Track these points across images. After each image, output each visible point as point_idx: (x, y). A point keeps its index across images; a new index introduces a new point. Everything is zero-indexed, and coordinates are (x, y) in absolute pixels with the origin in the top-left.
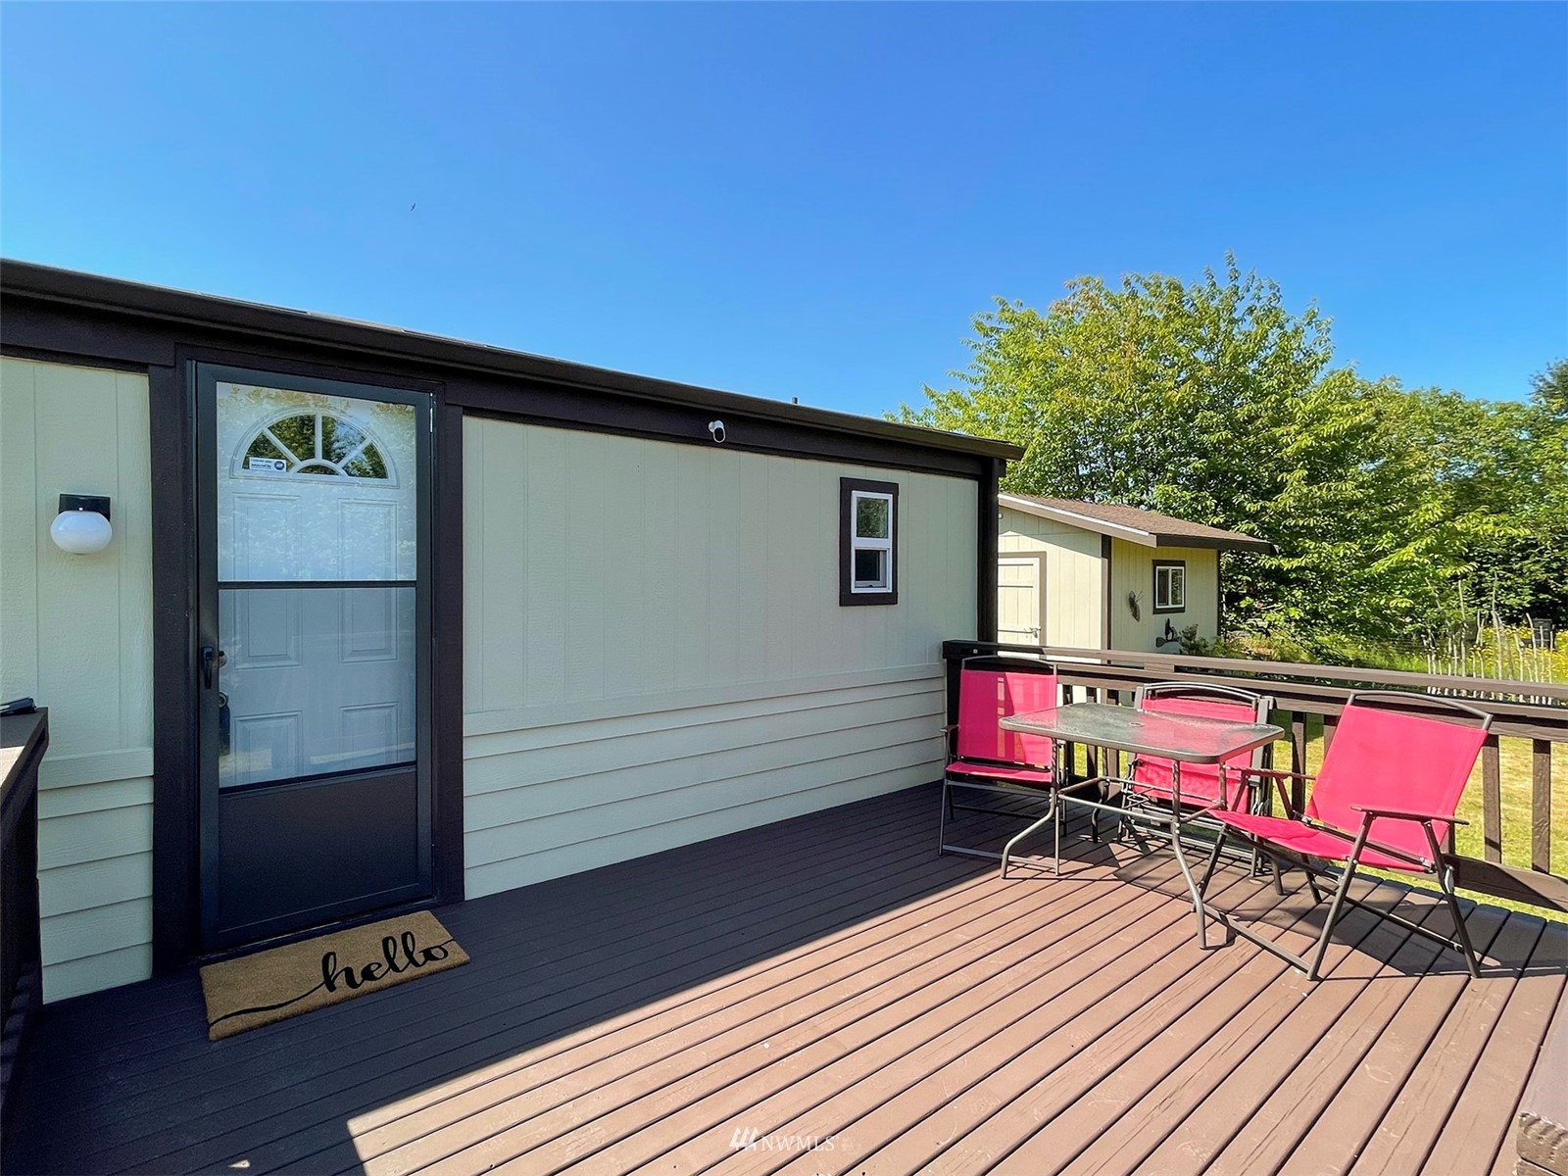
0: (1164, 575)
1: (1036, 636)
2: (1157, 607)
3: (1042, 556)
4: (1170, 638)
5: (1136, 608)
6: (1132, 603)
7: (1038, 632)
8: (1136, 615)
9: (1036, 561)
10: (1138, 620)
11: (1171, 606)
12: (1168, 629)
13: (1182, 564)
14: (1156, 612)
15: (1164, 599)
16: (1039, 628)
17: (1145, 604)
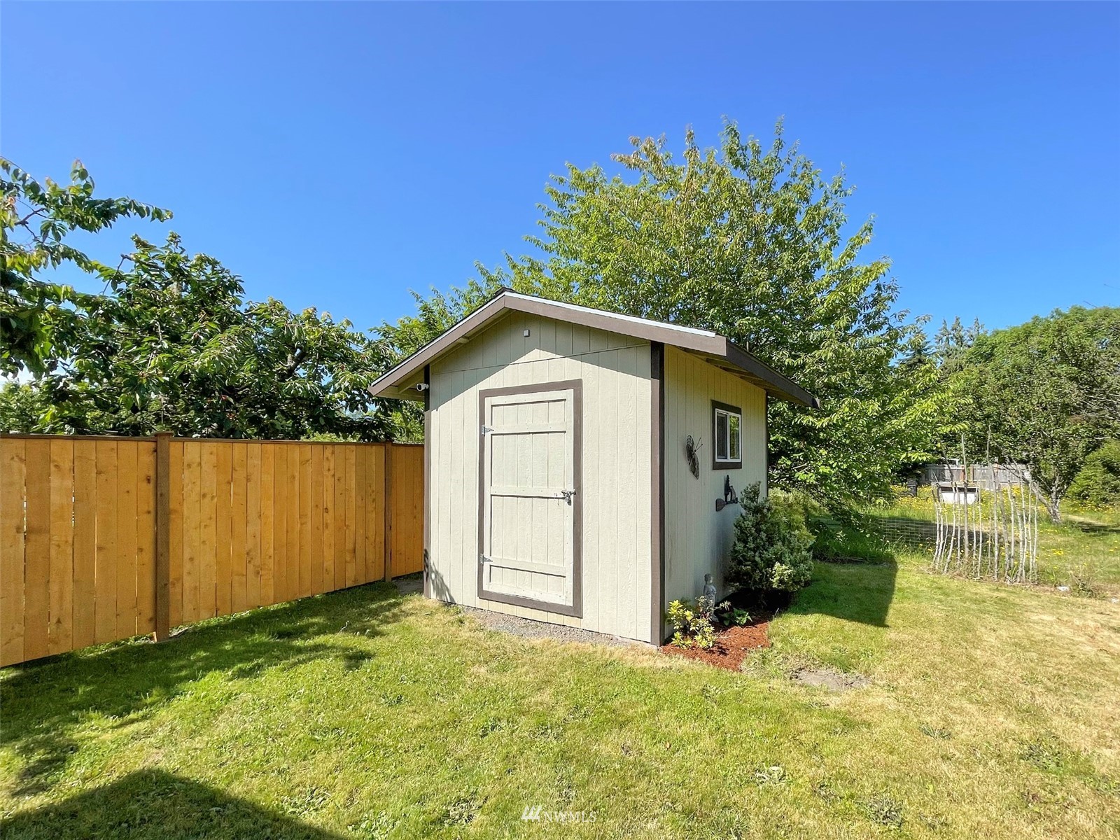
0: (723, 421)
1: (569, 503)
2: (717, 460)
3: (576, 385)
4: (729, 499)
5: (694, 460)
6: (690, 453)
7: (572, 497)
8: (694, 470)
9: (569, 394)
10: (697, 476)
11: (729, 460)
12: (728, 489)
13: (738, 410)
14: (716, 466)
15: (722, 453)
16: (573, 491)
17: (704, 455)
